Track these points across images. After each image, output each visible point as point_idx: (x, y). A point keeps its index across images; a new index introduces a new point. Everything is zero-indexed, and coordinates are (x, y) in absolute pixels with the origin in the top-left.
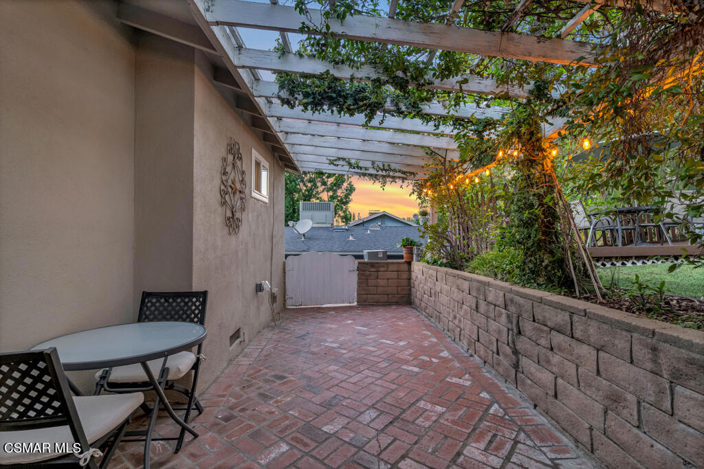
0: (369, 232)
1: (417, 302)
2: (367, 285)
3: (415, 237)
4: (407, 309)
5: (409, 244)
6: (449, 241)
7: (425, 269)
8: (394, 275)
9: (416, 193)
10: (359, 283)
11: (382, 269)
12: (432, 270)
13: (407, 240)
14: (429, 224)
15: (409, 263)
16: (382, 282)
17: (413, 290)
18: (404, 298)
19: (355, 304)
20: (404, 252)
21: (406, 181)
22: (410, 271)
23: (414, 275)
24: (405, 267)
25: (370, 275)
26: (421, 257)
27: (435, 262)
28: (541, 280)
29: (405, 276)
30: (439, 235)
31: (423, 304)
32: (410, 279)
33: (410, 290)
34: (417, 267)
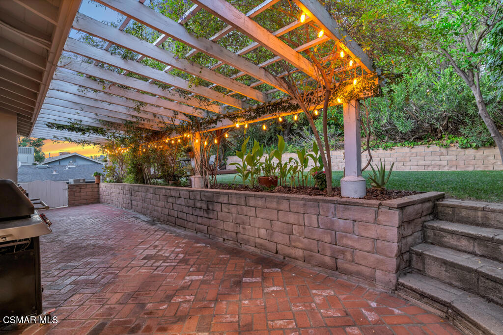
0: (67, 169)
1: (103, 200)
2: (75, 196)
3: (101, 172)
4: (98, 204)
5: (98, 175)
6: (116, 173)
7: (106, 185)
8: (90, 190)
9: (101, 151)
10: (69, 196)
11: (83, 187)
12: (109, 185)
13: (97, 173)
14: (108, 166)
15: (98, 184)
16: (82, 194)
17: (101, 196)
18: (96, 200)
19: (67, 206)
20: (95, 179)
21: (96, 146)
22: (99, 187)
23: (101, 189)
24: (97, 186)
25: (76, 191)
26: (104, 180)
27: (110, 181)
28: (139, 182)
29: (96, 190)
30: (112, 170)
31: (106, 200)
32: (99, 191)
33: (99, 196)
34: (103, 185)
